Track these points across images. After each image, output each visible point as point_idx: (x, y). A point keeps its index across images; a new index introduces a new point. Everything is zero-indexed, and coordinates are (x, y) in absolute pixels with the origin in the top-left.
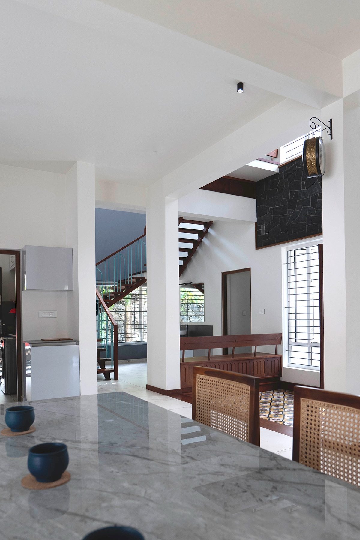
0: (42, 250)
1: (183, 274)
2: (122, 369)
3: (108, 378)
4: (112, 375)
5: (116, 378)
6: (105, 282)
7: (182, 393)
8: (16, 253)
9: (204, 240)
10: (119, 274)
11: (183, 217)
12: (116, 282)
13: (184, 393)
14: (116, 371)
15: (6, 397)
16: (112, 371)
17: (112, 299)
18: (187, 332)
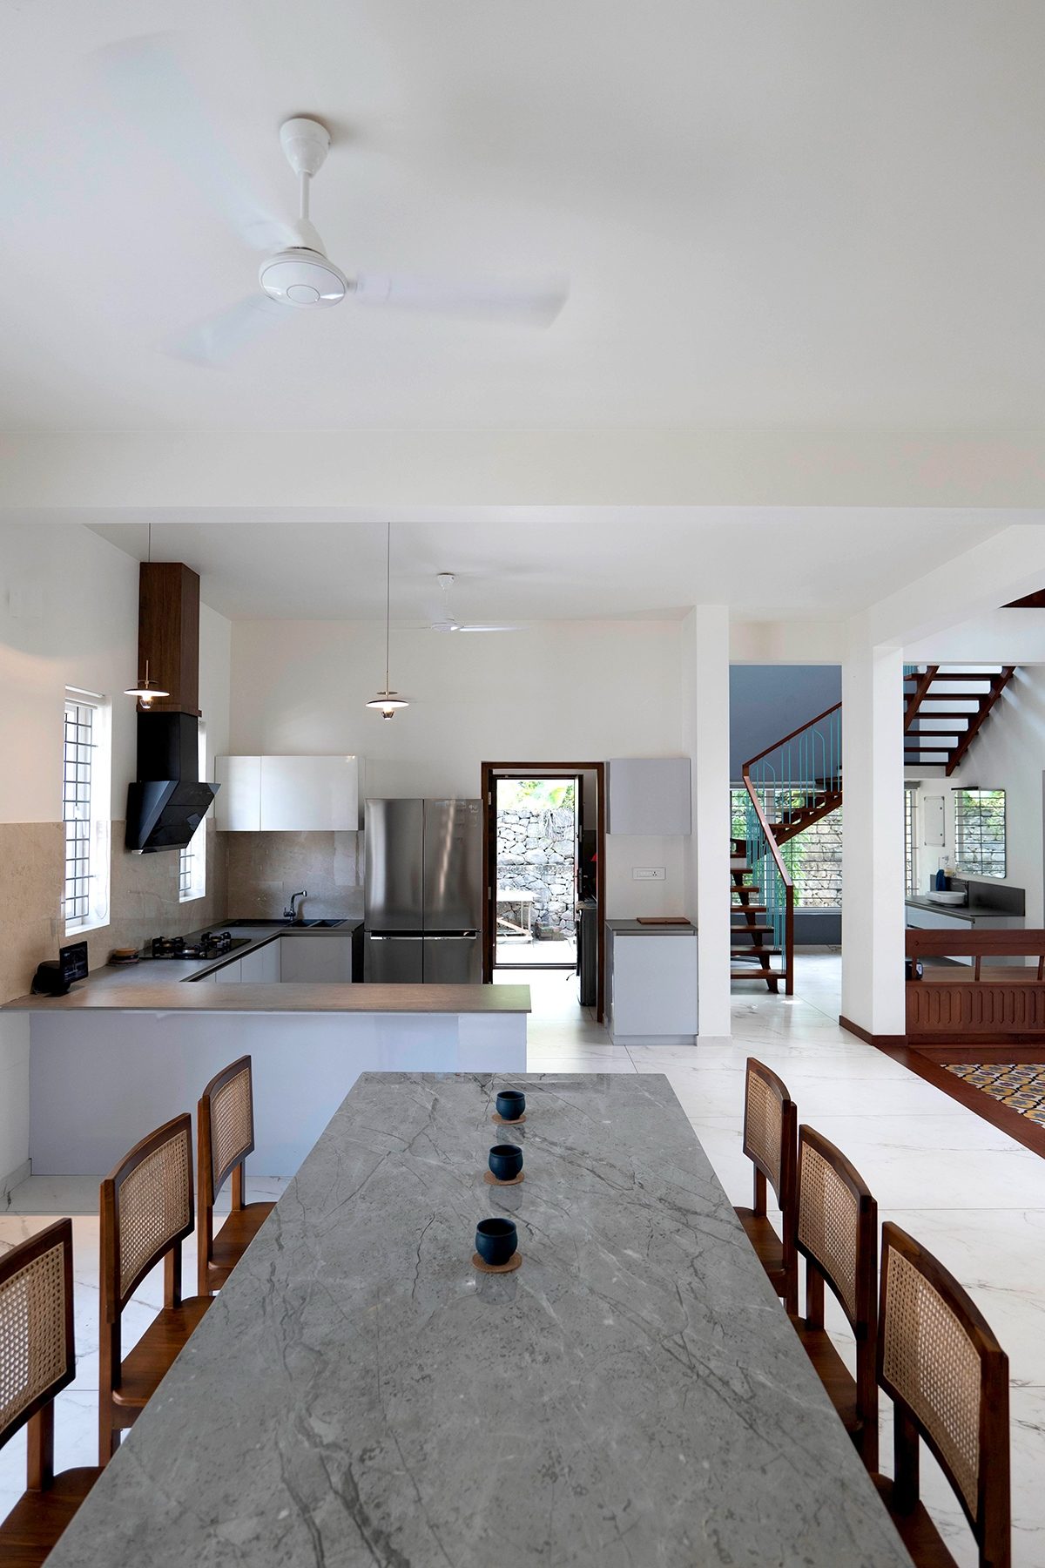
0: (639, 765)
1: (961, 765)
2: (802, 966)
3: (773, 989)
4: (781, 984)
5: (789, 991)
6: (780, 783)
7: (909, 1044)
8: (599, 766)
9: (1005, 691)
10: (810, 767)
11: (938, 667)
12: (810, 783)
13: (913, 1044)
14: (788, 975)
15: (582, 1010)
16: (781, 977)
17: (796, 823)
18: (965, 896)
